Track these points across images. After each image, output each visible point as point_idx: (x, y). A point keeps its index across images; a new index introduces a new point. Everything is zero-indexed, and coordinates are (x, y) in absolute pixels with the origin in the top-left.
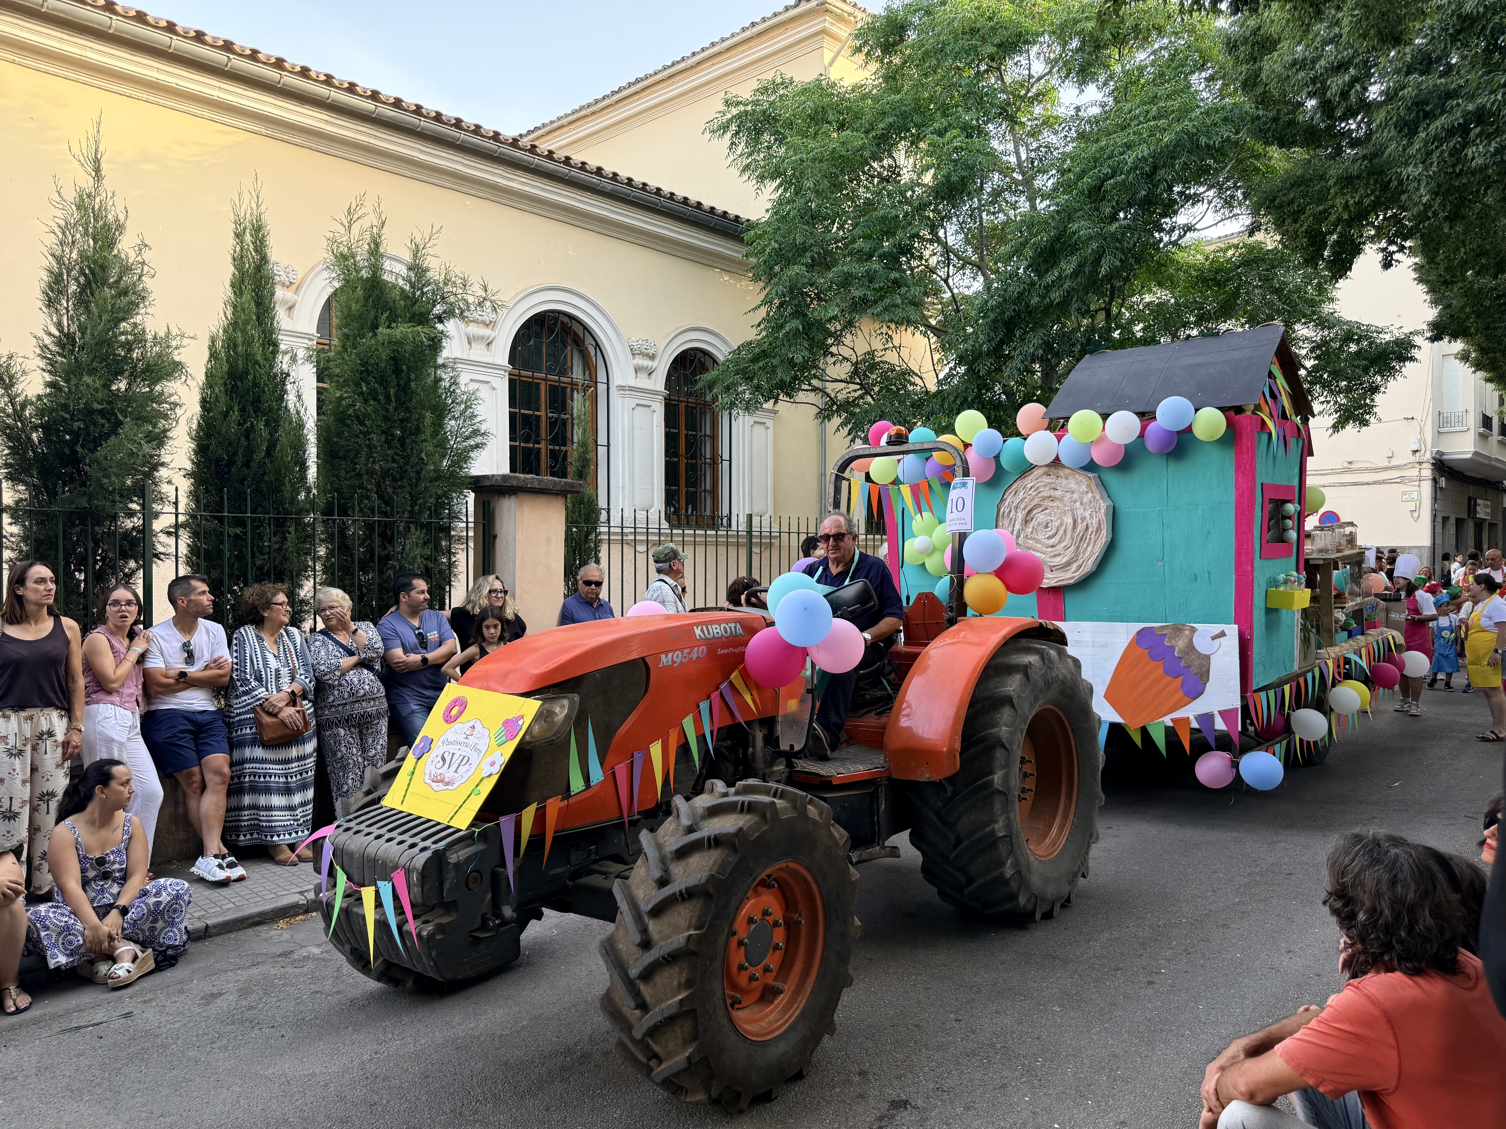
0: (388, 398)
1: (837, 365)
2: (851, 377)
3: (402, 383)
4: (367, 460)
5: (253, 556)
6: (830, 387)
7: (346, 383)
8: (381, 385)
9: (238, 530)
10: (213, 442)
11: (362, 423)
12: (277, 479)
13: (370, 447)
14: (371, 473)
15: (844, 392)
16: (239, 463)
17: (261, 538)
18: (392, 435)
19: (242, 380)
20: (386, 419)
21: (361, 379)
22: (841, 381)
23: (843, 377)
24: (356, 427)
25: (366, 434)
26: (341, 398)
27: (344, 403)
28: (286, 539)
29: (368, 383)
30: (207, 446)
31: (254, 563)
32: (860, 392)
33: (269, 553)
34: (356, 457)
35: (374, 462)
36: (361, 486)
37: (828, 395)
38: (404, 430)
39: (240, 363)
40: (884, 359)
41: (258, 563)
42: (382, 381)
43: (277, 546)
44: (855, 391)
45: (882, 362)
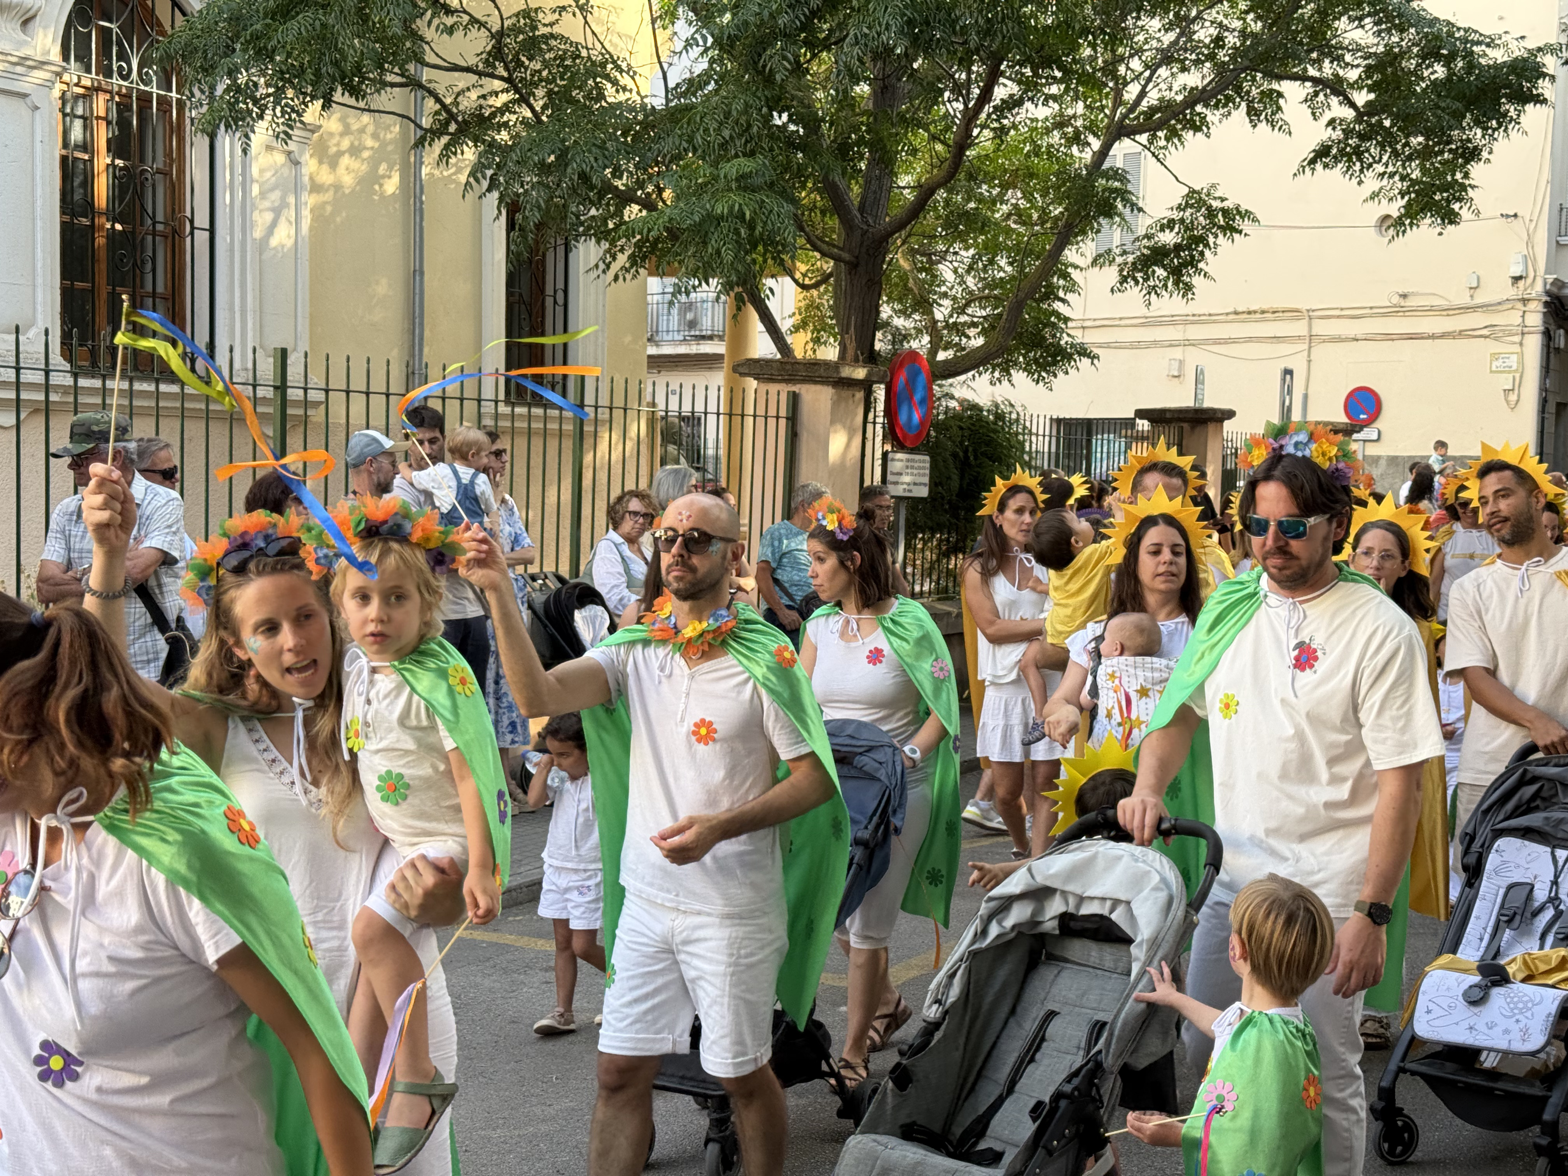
1: (459, 34)
2: (487, 62)
6: (442, 81)
15: (473, 95)
22: (468, 70)
23: (472, 61)
32: (504, 98)
37: (438, 99)
40: (556, 30)
44: (496, 93)
45: (552, 36)
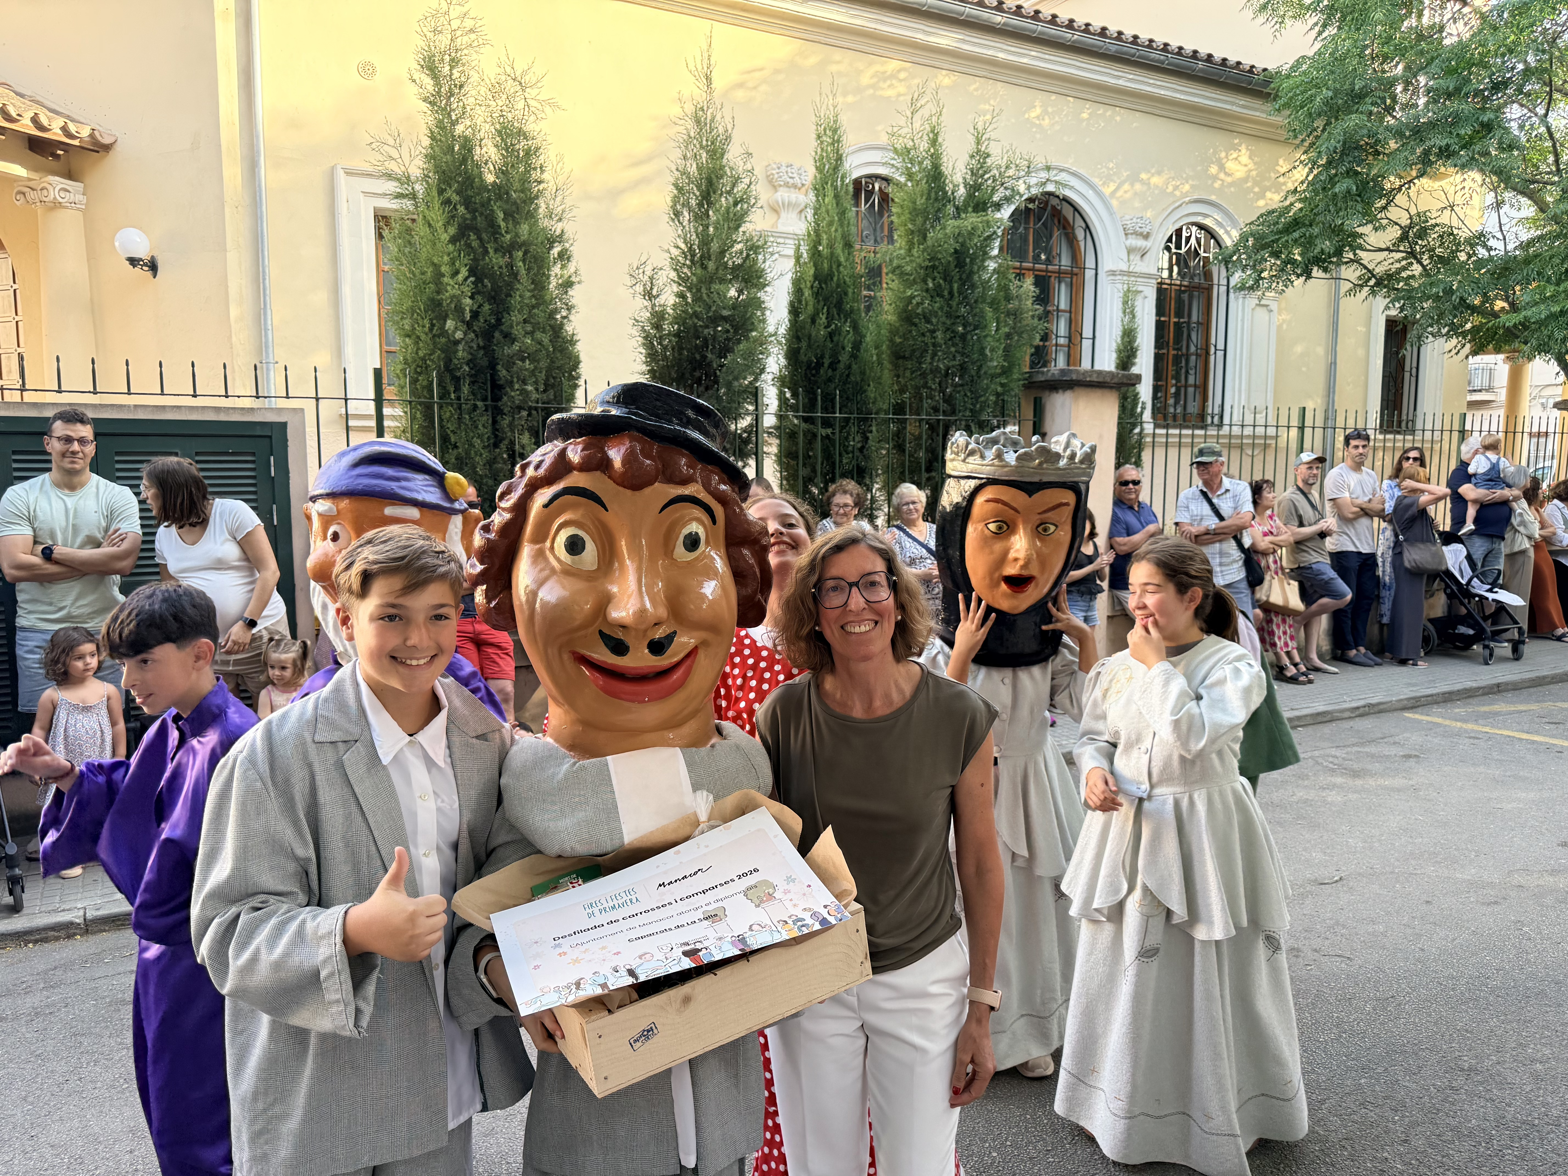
0: (951, 293)
1: (1382, 230)
2: (1394, 245)
3: (964, 276)
4: (932, 358)
5: (840, 455)
6: (1369, 258)
7: (914, 282)
8: (945, 280)
9: (829, 431)
10: (804, 344)
11: (928, 321)
12: (862, 380)
13: (934, 345)
14: (935, 371)
15: (1386, 263)
16: (826, 365)
17: (847, 438)
18: (953, 332)
19: (826, 283)
20: (949, 315)
21: (927, 275)
22: (1387, 249)
23: (1387, 244)
24: (925, 327)
25: (933, 331)
26: (912, 297)
27: (914, 302)
28: (867, 438)
29: (934, 279)
30: (799, 349)
31: (841, 461)
32: (1404, 263)
33: (853, 452)
34: (922, 356)
35: (939, 360)
36: (925, 386)
37: (1366, 268)
38: (965, 326)
39: (825, 265)
40: (1438, 221)
41: (845, 461)
42: (946, 277)
43: (859, 445)
44: (1399, 261)
45: (1437, 225)
